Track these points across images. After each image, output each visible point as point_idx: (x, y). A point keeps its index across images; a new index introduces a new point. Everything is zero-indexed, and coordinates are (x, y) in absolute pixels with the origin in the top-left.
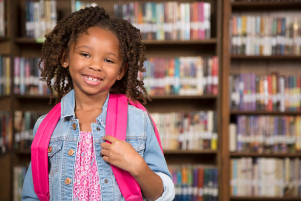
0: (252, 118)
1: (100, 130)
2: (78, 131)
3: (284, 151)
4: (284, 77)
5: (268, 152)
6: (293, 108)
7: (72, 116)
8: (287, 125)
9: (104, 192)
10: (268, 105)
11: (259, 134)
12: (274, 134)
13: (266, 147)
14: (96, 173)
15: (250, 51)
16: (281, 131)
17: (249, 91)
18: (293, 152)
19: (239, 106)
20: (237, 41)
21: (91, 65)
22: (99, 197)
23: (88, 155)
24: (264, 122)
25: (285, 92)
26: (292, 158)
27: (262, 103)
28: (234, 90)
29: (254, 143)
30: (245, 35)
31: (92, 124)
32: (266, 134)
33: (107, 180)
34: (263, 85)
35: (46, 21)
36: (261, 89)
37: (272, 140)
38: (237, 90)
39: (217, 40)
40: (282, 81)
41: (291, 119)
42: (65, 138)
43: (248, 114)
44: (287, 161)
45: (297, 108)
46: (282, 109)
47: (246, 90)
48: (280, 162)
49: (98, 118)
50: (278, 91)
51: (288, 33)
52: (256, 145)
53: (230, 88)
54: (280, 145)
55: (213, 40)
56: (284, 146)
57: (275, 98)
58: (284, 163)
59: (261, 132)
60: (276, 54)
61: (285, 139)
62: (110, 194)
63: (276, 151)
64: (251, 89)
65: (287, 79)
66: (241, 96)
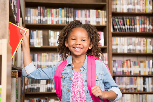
0: (121, 78)
1: (84, 71)
2: (74, 70)
3: (133, 91)
4: (133, 62)
5: (127, 91)
6: (136, 74)
7: (71, 64)
8: (134, 81)
9: (87, 97)
10: (127, 73)
11: (124, 84)
12: (129, 84)
13: (127, 90)
14: (84, 89)
15: (119, 52)
16: (132, 83)
17: (120, 67)
18: (137, 92)
19: (116, 73)
20: (114, 47)
21: (76, 43)
22: (85, 99)
23: (79, 82)
24: (125, 79)
25: (133, 67)
26: (137, 94)
27: (125, 72)
28: (114, 67)
29: (122, 88)
30: (117, 45)
31: (81, 68)
32: (126, 85)
33: (87, 92)
34: (125, 64)
35: (39, 39)
36: (124, 66)
37: (129, 87)
38: (115, 66)
39: (107, 47)
40: (132, 63)
41: (136, 78)
42: (68, 73)
43: (119, 76)
44: (135, 95)
45: (138, 74)
46: (132, 74)
47: (118, 66)
48: (132, 95)
49: (83, 66)
50: (131, 67)
51: (133, 44)
52: (123, 89)
53: (112, 66)
54: (132, 89)
55: (105, 47)
56: (133, 89)
57: (130, 70)
58: (134, 96)
59: (124, 83)
60: (129, 52)
61: (133, 86)
62: (89, 98)
63: (130, 91)
64: (120, 66)
65: (134, 62)
66: (117, 69)
